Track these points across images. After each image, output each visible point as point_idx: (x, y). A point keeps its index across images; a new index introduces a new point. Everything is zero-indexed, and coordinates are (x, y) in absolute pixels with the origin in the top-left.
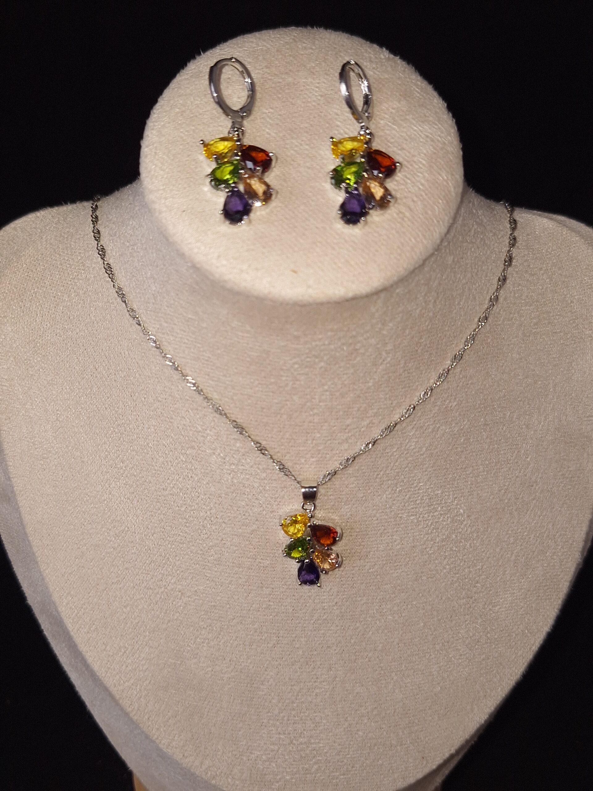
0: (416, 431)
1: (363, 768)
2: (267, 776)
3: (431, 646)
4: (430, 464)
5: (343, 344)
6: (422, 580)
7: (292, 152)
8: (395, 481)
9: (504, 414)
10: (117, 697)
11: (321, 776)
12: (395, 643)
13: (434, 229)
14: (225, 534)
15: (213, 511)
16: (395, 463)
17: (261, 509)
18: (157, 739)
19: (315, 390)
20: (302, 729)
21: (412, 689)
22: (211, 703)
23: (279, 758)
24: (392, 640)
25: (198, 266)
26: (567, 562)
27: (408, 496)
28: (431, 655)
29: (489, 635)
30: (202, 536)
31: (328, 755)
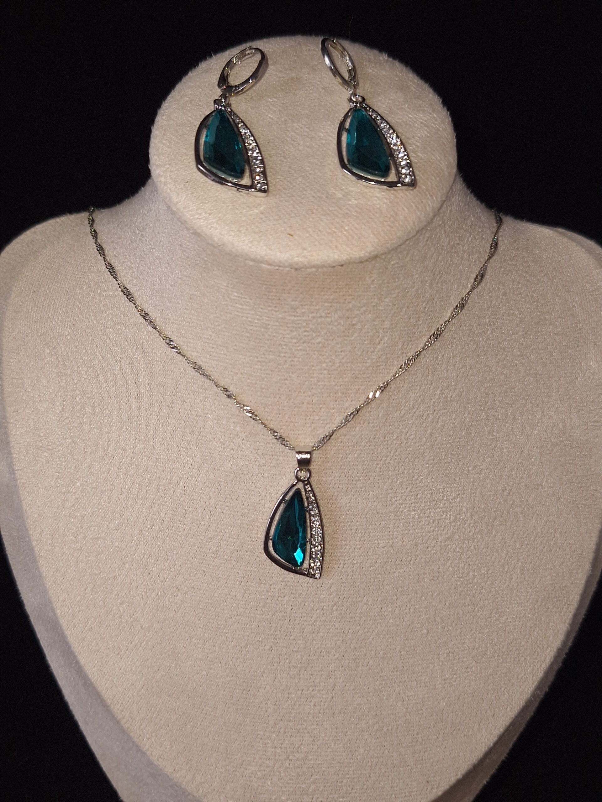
0: (416, 419)
1: (363, 790)
2: (262, 796)
3: (435, 657)
4: (430, 456)
5: (340, 318)
6: (424, 582)
7: (293, 133)
8: (395, 472)
9: (506, 411)
10: (109, 702)
11: (318, 798)
12: (397, 650)
13: (427, 202)
14: (224, 525)
15: (212, 501)
16: (395, 452)
17: (260, 498)
18: (148, 750)
19: (313, 368)
20: (300, 743)
21: (415, 703)
22: (204, 712)
23: (274, 775)
24: (394, 646)
25: (199, 231)
26: (577, 573)
27: (409, 489)
28: (435, 666)
29: (496, 648)
30: (200, 527)
31: (326, 773)
